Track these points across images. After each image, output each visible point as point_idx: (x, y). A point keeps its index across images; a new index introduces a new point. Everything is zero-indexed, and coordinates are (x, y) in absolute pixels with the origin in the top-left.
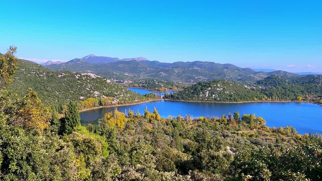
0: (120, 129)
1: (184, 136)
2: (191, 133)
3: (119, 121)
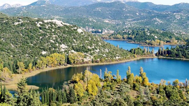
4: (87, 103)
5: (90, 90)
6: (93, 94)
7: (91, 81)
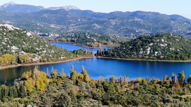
0: (39, 91)
1: (116, 101)
2: (125, 97)
3: (38, 82)
4: (36, 97)
5: (39, 86)
6: (41, 89)
7: (39, 78)
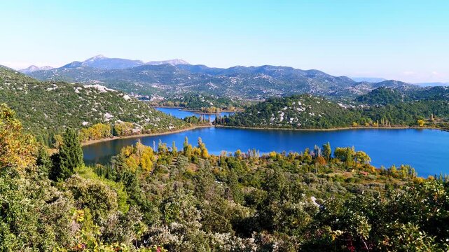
0: (145, 172)
3: (143, 160)
4: (142, 180)
5: (144, 165)
7: (144, 155)
